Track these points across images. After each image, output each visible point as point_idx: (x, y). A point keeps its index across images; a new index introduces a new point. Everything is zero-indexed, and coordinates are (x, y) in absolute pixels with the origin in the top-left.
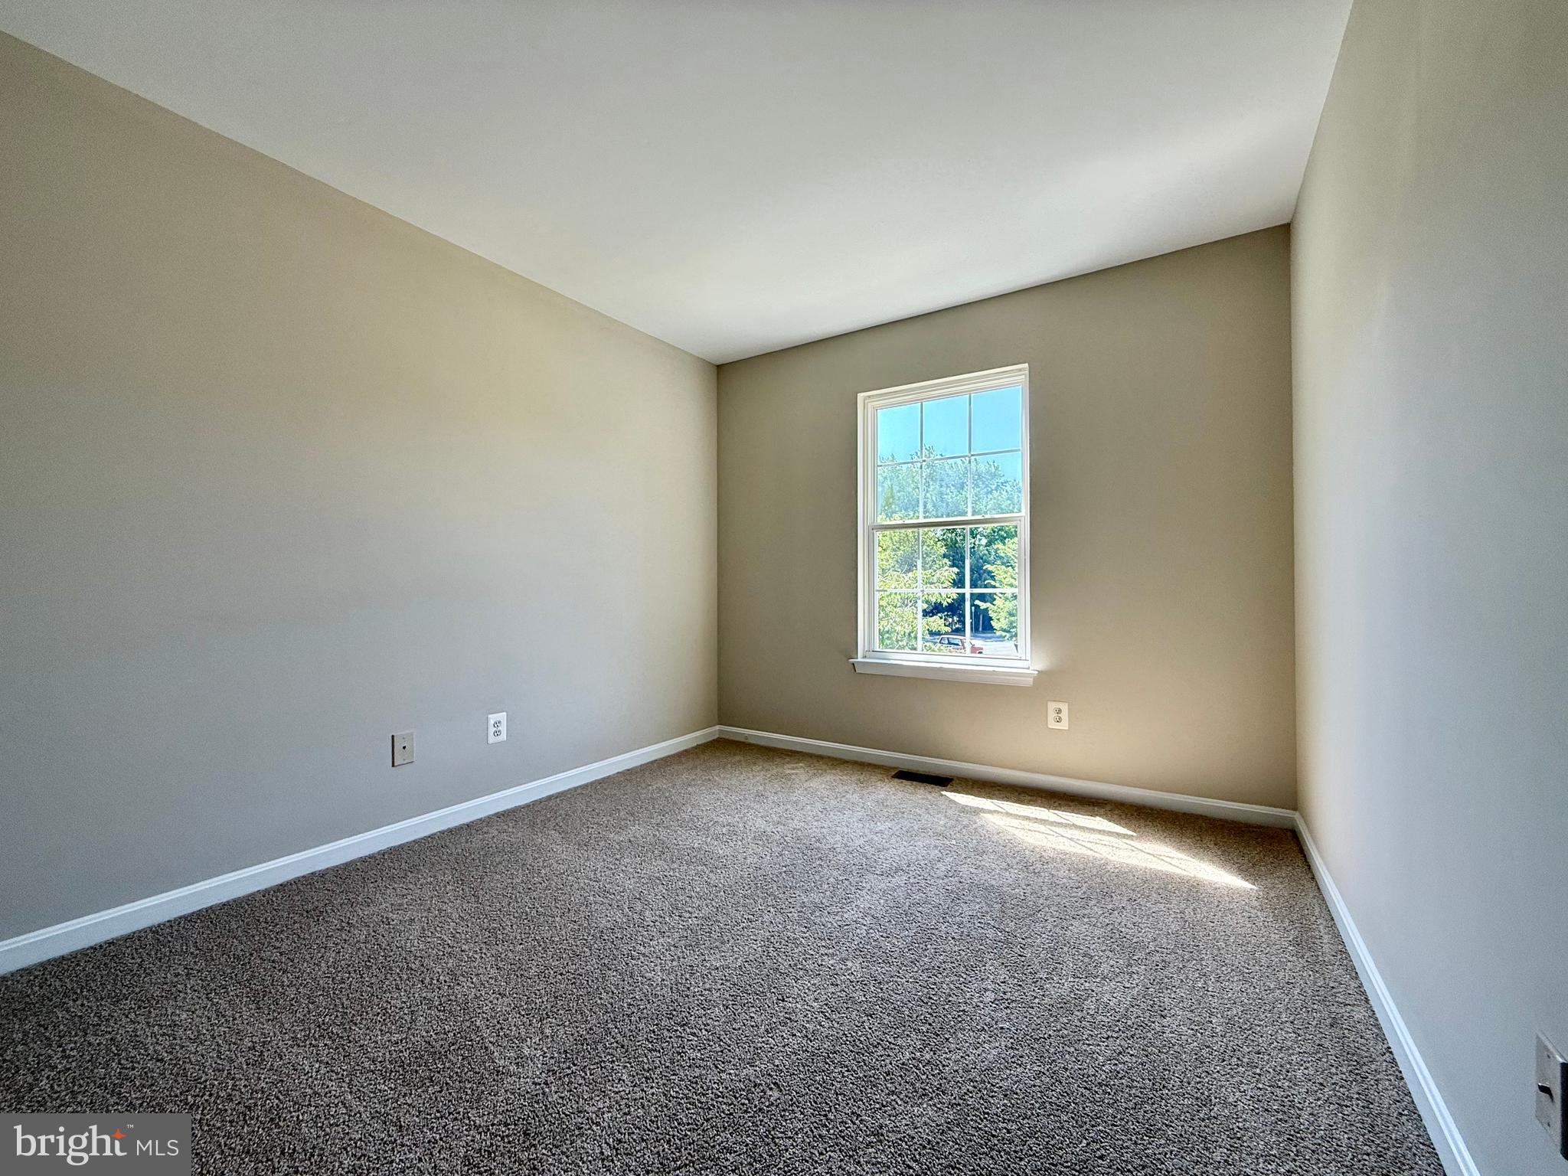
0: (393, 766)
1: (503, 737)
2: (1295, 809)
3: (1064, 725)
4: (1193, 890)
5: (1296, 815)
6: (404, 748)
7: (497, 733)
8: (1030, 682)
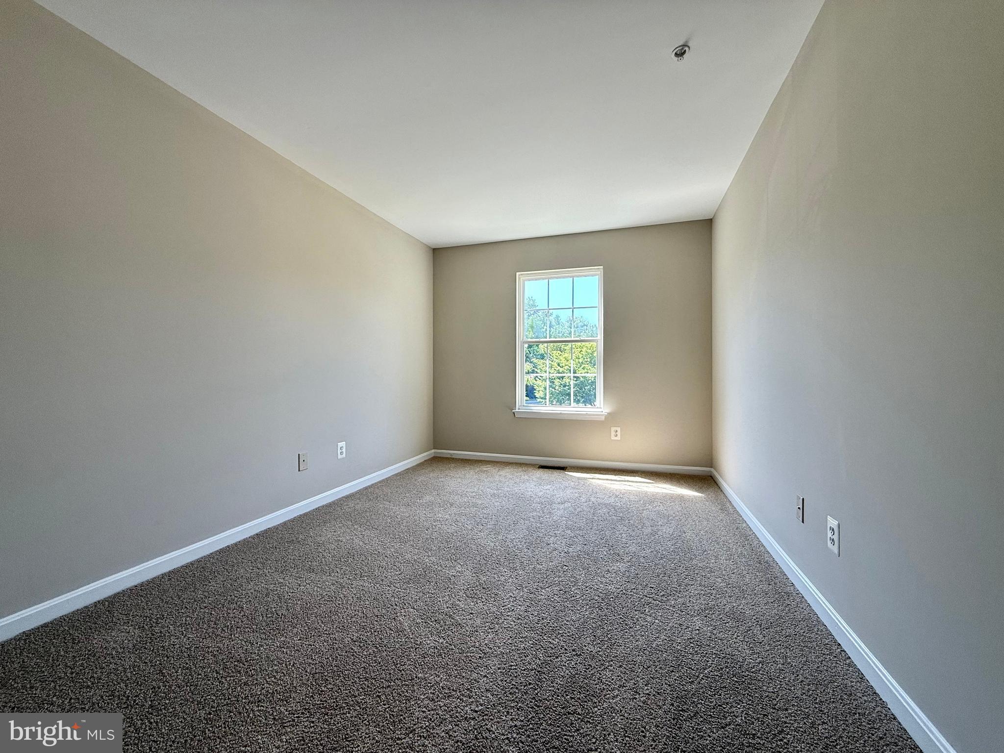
0: (299, 471)
1: (344, 455)
2: (712, 467)
3: (618, 438)
4: (681, 498)
5: (712, 470)
6: (304, 461)
7: (341, 453)
8: (603, 418)
